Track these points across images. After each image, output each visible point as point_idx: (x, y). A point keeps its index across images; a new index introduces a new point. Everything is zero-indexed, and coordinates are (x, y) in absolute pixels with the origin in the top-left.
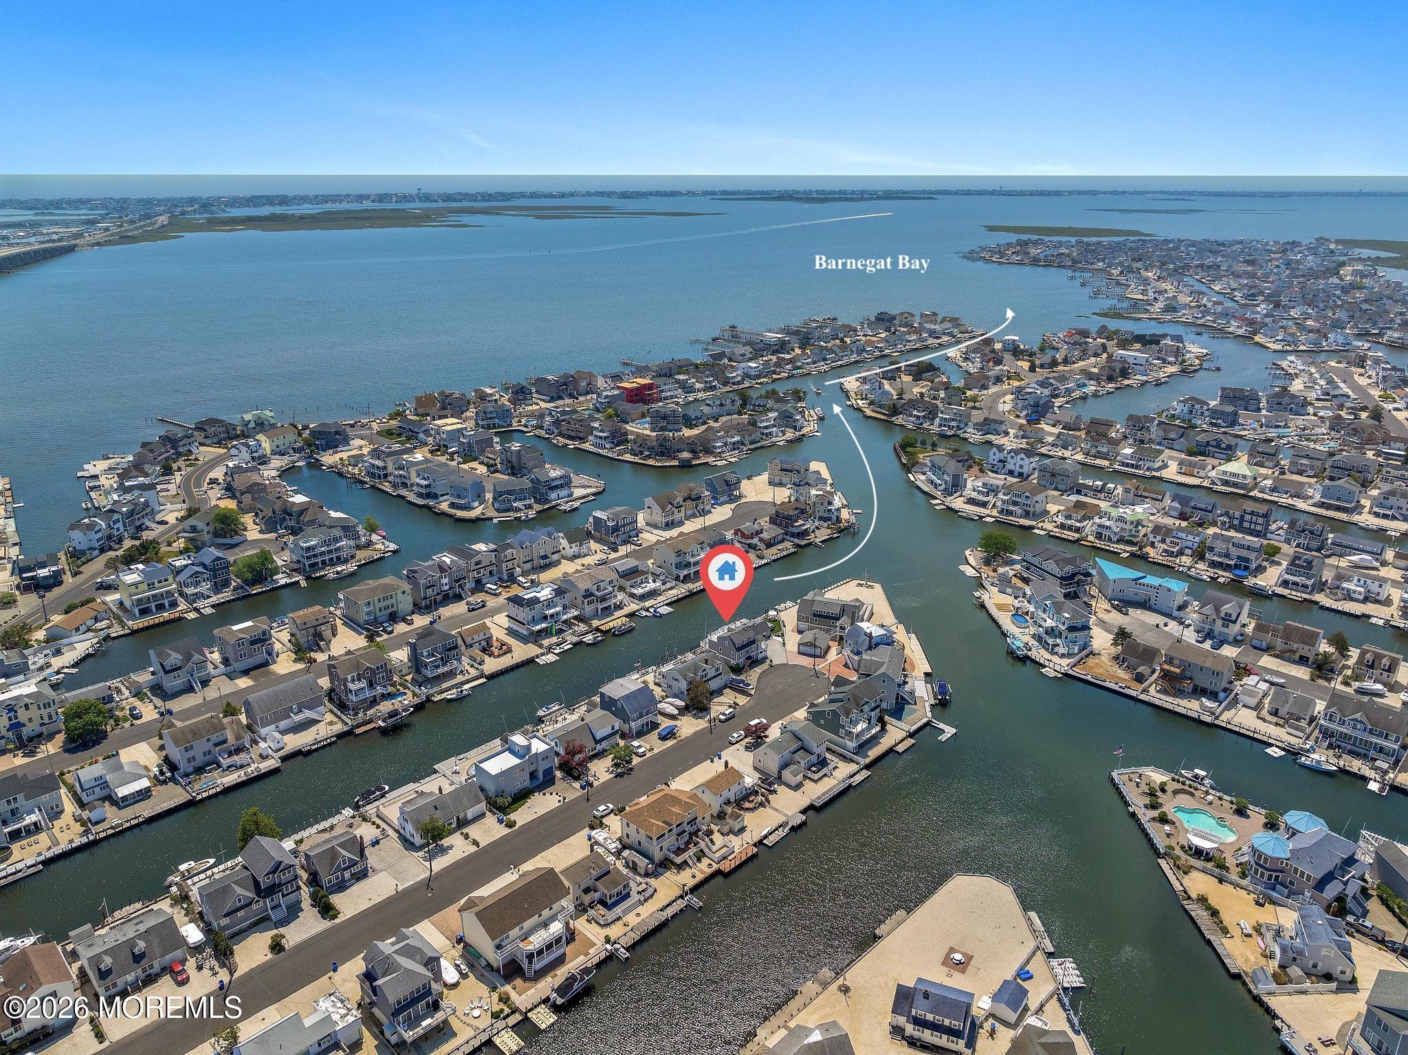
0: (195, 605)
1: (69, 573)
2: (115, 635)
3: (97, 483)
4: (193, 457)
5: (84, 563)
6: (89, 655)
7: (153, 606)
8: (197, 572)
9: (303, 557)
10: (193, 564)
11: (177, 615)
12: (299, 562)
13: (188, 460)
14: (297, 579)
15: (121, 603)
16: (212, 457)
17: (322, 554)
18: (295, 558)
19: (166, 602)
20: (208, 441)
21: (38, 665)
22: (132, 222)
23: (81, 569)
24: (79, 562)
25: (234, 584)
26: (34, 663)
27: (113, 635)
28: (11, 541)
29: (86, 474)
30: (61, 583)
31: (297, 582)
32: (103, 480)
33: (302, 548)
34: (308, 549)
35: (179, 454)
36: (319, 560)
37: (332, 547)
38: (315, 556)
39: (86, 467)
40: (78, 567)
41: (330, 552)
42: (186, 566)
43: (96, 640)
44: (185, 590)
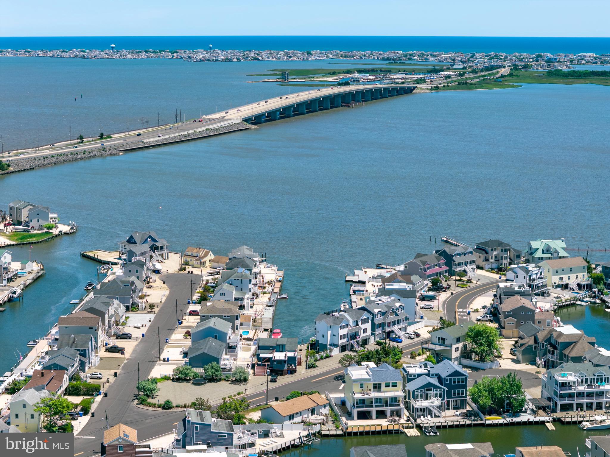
0: (419, 421)
1: (304, 365)
2: (326, 433)
3: (362, 289)
4: (465, 279)
5: (321, 359)
6: (293, 446)
7: (374, 410)
8: (429, 384)
9: (556, 393)
10: (428, 375)
11: (396, 427)
12: (549, 399)
13: (460, 280)
14: (542, 419)
15: (343, 403)
16: (486, 281)
17: (580, 395)
18: (546, 394)
19: (388, 409)
20: (488, 266)
21: (242, 442)
22: (475, 71)
23: (317, 363)
24: (318, 356)
25: (468, 408)
26: (239, 438)
27: (324, 433)
28: (264, 326)
29: (355, 279)
30: (293, 372)
31: (543, 423)
32: (369, 287)
33: (556, 382)
34: (563, 385)
35: (452, 273)
36: (575, 401)
37: (594, 389)
38: (571, 396)
39: (357, 272)
40: (316, 360)
41: (590, 395)
42: (419, 375)
43: (305, 433)
44: (412, 402)
